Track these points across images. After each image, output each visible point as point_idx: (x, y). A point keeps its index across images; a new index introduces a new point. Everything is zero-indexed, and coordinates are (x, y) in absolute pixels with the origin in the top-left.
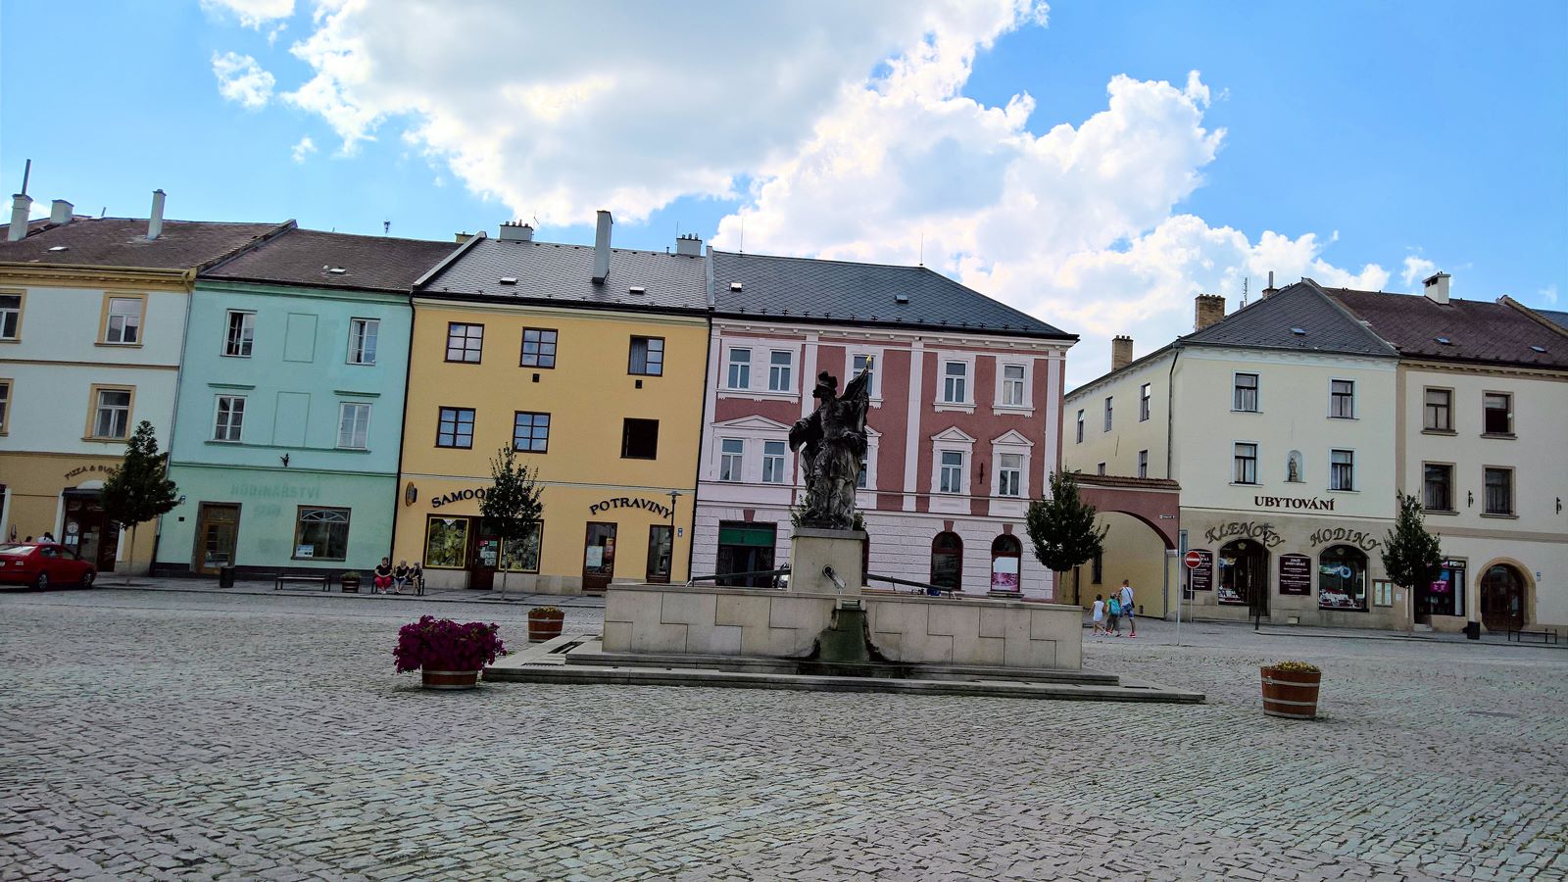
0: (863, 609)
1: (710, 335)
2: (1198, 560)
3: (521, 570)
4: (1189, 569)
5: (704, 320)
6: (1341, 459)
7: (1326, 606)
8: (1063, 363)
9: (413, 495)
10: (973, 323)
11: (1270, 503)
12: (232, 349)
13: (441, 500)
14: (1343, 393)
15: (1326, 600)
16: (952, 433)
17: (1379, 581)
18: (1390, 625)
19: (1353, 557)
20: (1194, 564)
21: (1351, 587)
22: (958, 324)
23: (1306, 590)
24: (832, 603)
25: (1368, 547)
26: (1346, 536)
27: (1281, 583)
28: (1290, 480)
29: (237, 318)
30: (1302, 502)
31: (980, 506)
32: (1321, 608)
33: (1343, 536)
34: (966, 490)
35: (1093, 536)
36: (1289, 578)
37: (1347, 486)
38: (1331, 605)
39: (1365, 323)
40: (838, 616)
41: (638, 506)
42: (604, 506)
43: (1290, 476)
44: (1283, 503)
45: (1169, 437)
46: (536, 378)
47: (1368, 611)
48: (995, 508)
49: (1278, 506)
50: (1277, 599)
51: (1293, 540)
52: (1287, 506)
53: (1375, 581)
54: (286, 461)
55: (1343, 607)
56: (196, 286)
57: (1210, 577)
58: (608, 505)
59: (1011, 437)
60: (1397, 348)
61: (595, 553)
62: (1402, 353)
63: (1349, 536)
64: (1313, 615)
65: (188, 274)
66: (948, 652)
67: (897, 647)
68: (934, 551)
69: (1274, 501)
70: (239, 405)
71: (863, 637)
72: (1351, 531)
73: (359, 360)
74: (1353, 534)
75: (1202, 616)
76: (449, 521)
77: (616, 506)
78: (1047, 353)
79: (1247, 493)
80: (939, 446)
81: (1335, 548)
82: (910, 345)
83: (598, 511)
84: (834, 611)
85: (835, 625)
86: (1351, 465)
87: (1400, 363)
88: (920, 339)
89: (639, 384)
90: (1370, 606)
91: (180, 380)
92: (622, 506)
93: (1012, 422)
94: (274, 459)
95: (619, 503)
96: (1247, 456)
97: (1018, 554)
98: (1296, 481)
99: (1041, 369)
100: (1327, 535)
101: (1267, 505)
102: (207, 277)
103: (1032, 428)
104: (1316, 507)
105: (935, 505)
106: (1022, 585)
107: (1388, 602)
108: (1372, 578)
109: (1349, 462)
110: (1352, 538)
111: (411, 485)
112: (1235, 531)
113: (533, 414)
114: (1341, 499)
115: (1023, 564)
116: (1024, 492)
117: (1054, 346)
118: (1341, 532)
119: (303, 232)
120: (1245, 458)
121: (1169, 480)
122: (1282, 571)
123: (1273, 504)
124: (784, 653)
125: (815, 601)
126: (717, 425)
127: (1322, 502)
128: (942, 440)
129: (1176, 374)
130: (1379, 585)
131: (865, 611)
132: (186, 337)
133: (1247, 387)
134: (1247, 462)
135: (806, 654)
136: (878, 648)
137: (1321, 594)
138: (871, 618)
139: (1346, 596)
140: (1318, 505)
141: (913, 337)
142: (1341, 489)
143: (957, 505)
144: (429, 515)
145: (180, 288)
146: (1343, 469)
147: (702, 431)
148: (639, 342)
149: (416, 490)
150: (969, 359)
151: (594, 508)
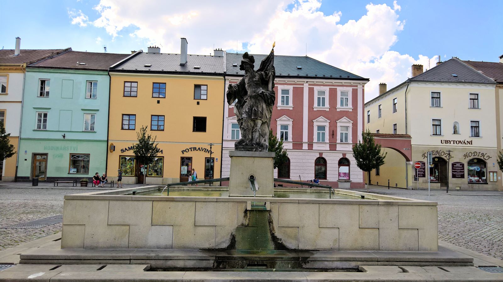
0: (268, 209)
1: (225, 83)
2: (420, 165)
3: (156, 176)
4: (416, 169)
5: (222, 77)
6: (474, 125)
7: (471, 182)
8: (363, 90)
9: (113, 148)
10: (328, 75)
11: (447, 143)
12: (41, 94)
13: (124, 150)
14: (475, 98)
15: (471, 180)
16: (321, 119)
17: (492, 172)
18: (496, 189)
19: (481, 162)
20: (418, 167)
21: (480, 174)
22: (322, 76)
23: (463, 176)
24: (244, 205)
25: (487, 159)
26: (478, 155)
27: (453, 174)
28: (454, 133)
29: (43, 82)
30: (460, 142)
31: (333, 147)
32: (469, 183)
33: (477, 155)
34: (327, 140)
35: (381, 157)
36: (456, 172)
37: (477, 135)
38: (473, 182)
39: (480, 72)
40: (248, 215)
41: (200, 150)
42: (187, 151)
43: (454, 132)
44: (452, 142)
45: (406, 118)
46: (158, 102)
47: (487, 184)
48: (339, 147)
49: (450, 143)
50: (452, 181)
51: (457, 157)
52: (454, 143)
53: (490, 172)
54: (64, 137)
55: (478, 182)
56: (26, 70)
57: (424, 172)
58: (189, 150)
59: (344, 119)
60: (495, 80)
61: (184, 169)
62: (497, 82)
63: (479, 154)
64: (466, 186)
65: (23, 66)
66: (335, 240)
67: (296, 238)
68: (315, 165)
69: (449, 142)
70: (45, 115)
71: (269, 231)
72: (479, 153)
73: (91, 97)
74: (480, 154)
75: (421, 187)
76: (128, 158)
77: (191, 151)
78: (357, 86)
79: (438, 138)
80: (316, 124)
81: (473, 159)
82: (303, 85)
83: (185, 153)
84: (246, 211)
85: (246, 222)
86: (478, 127)
87: (496, 86)
88: (307, 82)
89: (198, 103)
90: (488, 182)
91: (22, 107)
92: (194, 150)
93: (344, 114)
94: (59, 136)
95: (192, 149)
96: (437, 124)
97: (348, 165)
98: (457, 134)
99: (355, 93)
100: (470, 154)
101: (446, 143)
102: (31, 66)
103: (352, 116)
104: (465, 144)
105: (315, 147)
106: (351, 177)
107: (495, 180)
108: (489, 170)
109: (477, 126)
110: (480, 155)
111: (112, 144)
112: (434, 154)
113: (158, 116)
114: (475, 140)
115: (351, 169)
116: (350, 140)
117: (360, 83)
118: (476, 153)
119: (74, 52)
120: (436, 125)
121: (406, 134)
122: (453, 169)
123: (448, 143)
124: (207, 246)
125: (231, 204)
126: (229, 118)
127: (468, 142)
128: (317, 121)
129: (407, 93)
130: (491, 174)
131: (270, 211)
132: (24, 90)
133: (436, 98)
134: (437, 126)
135: (225, 246)
136: (281, 240)
137: (468, 177)
138: (275, 216)
139: (478, 178)
140: (466, 143)
141: (304, 81)
142: (475, 136)
143: (324, 147)
144: (120, 156)
145: (21, 71)
146: (475, 128)
147: (223, 120)
148: (197, 87)
149: (114, 147)
150: (327, 89)
151: (183, 152)
